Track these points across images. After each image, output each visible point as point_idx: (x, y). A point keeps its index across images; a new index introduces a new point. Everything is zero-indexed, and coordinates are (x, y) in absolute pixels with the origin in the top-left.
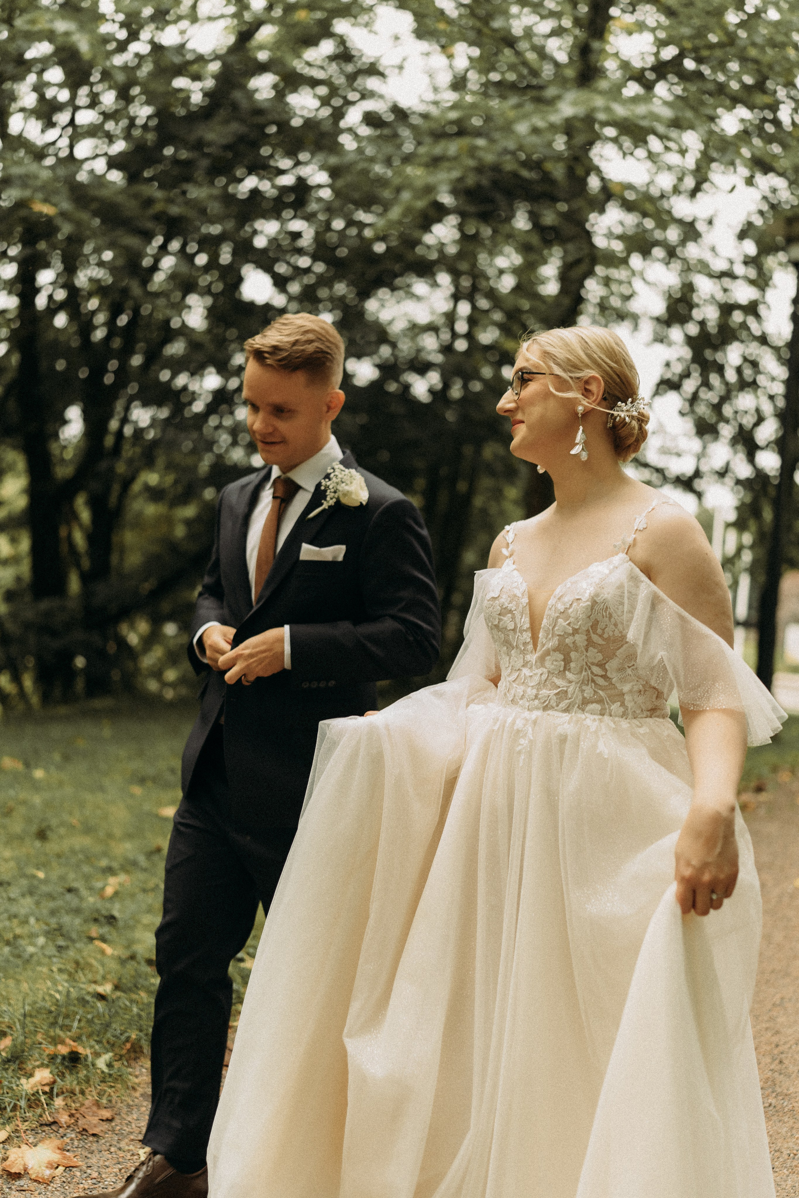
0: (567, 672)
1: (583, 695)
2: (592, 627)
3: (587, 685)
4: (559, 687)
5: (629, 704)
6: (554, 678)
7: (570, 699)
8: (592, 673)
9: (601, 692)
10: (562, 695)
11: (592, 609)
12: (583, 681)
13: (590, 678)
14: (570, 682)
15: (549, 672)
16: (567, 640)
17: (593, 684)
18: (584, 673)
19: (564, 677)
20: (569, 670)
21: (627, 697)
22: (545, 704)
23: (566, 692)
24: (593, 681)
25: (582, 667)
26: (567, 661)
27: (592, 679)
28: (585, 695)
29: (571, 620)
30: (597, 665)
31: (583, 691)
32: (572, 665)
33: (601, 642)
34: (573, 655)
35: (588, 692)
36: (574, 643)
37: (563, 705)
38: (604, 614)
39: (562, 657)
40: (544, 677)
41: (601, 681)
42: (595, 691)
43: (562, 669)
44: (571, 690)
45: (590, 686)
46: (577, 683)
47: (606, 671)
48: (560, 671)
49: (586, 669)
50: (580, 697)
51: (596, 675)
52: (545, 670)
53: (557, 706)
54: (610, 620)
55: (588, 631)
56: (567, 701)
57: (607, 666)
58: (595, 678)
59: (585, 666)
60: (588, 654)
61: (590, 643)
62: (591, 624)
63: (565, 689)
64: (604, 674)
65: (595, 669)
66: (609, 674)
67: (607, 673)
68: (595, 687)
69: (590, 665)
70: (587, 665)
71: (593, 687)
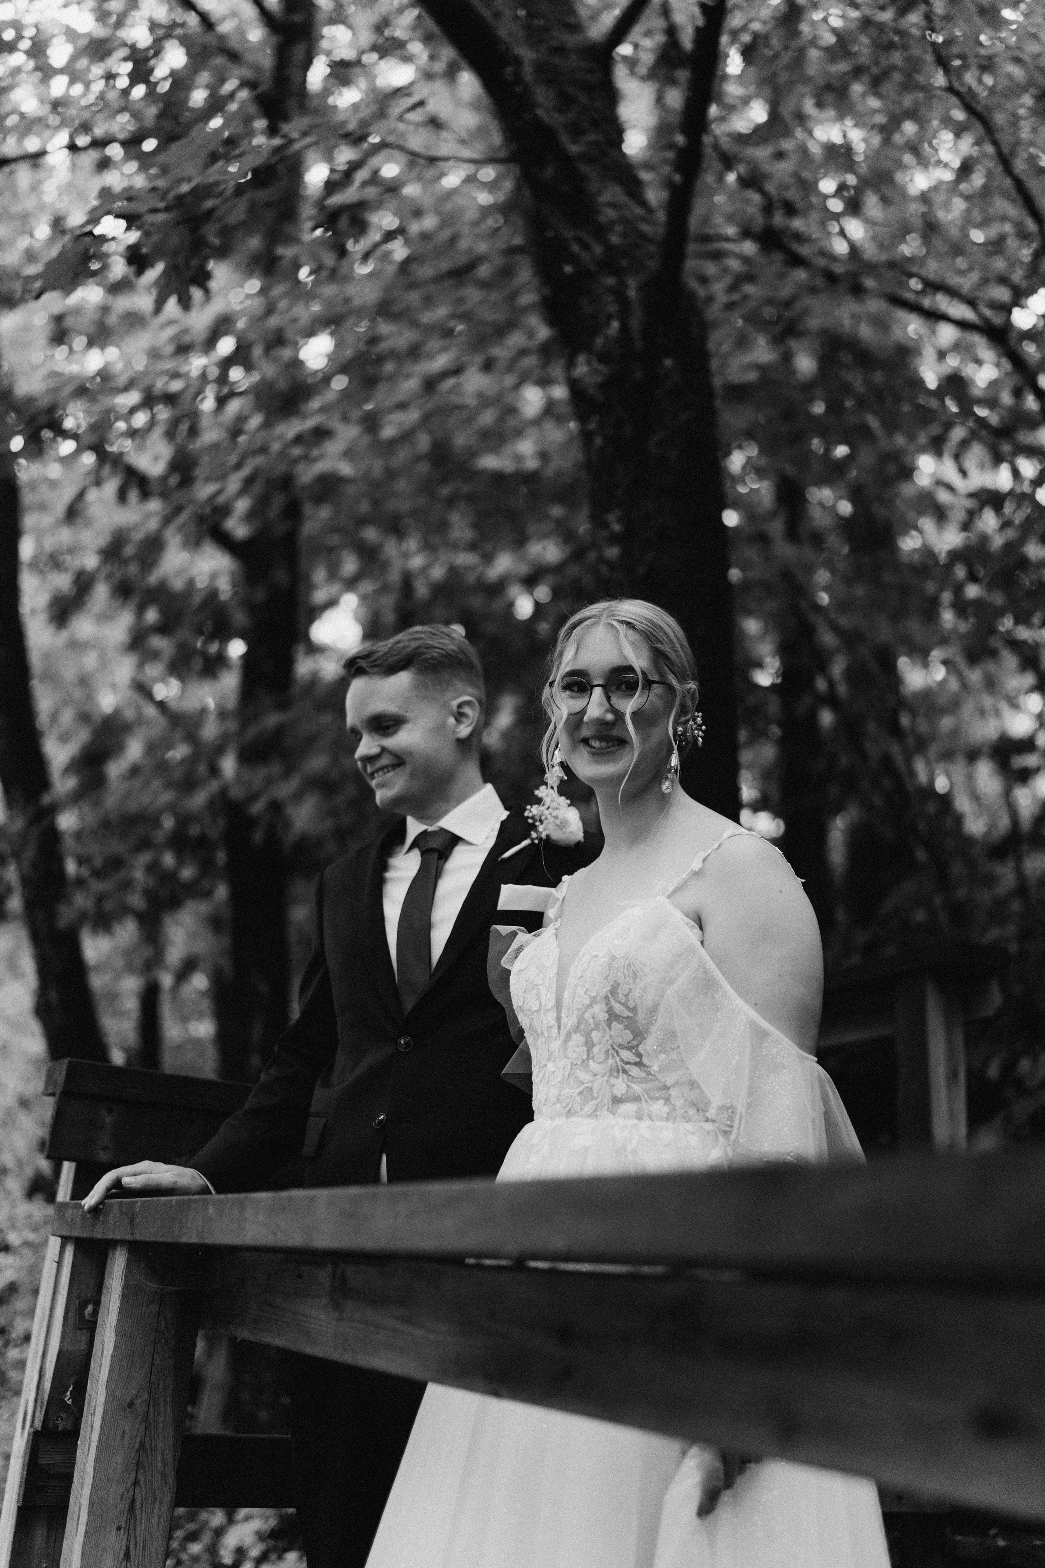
0: (591, 1062)
1: (612, 1092)
2: (611, 992)
3: (617, 1077)
4: (583, 1083)
5: (678, 1103)
6: (578, 1071)
7: (597, 1098)
8: (622, 1060)
9: (635, 1087)
10: (587, 1093)
11: (610, 968)
12: (611, 1070)
13: (620, 1068)
14: (595, 1074)
15: (572, 1063)
16: (586, 1016)
17: (624, 1076)
18: (611, 1061)
19: (587, 1069)
20: (593, 1058)
21: (673, 1092)
22: (568, 1109)
23: (591, 1089)
24: (624, 1070)
25: (607, 1051)
26: (589, 1045)
27: (623, 1067)
28: (616, 1093)
29: (588, 985)
30: (629, 1049)
31: (612, 1086)
32: (596, 1049)
33: (626, 1013)
34: (595, 1036)
35: (620, 1086)
36: (593, 1017)
37: (588, 1108)
38: (626, 972)
39: (583, 1040)
40: (567, 1071)
41: (634, 1071)
42: (628, 1086)
43: (584, 1057)
44: (596, 1087)
45: (620, 1078)
46: (603, 1076)
47: (640, 1055)
48: (582, 1061)
49: (613, 1055)
50: (610, 1095)
51: (627, 1063)
52: (568, 1061)
53: (582, 1109)
54: (634, 981)
55: (607, 998)
56: (595, 1102)
57: (640, 1049)
58: (627, 1067)
59: (611, 1051)
60: (613, 1033)
61: (612, 1016)
62: (609, 988)
63: (590, 1085)
64: (638, 1060)
65: (626, 1055)
66: (645, 1060)
67: (641, 1059)
68: (628, 1080)
69: (616, 1048)
70: (613, 1048)
71: (626, 1080)
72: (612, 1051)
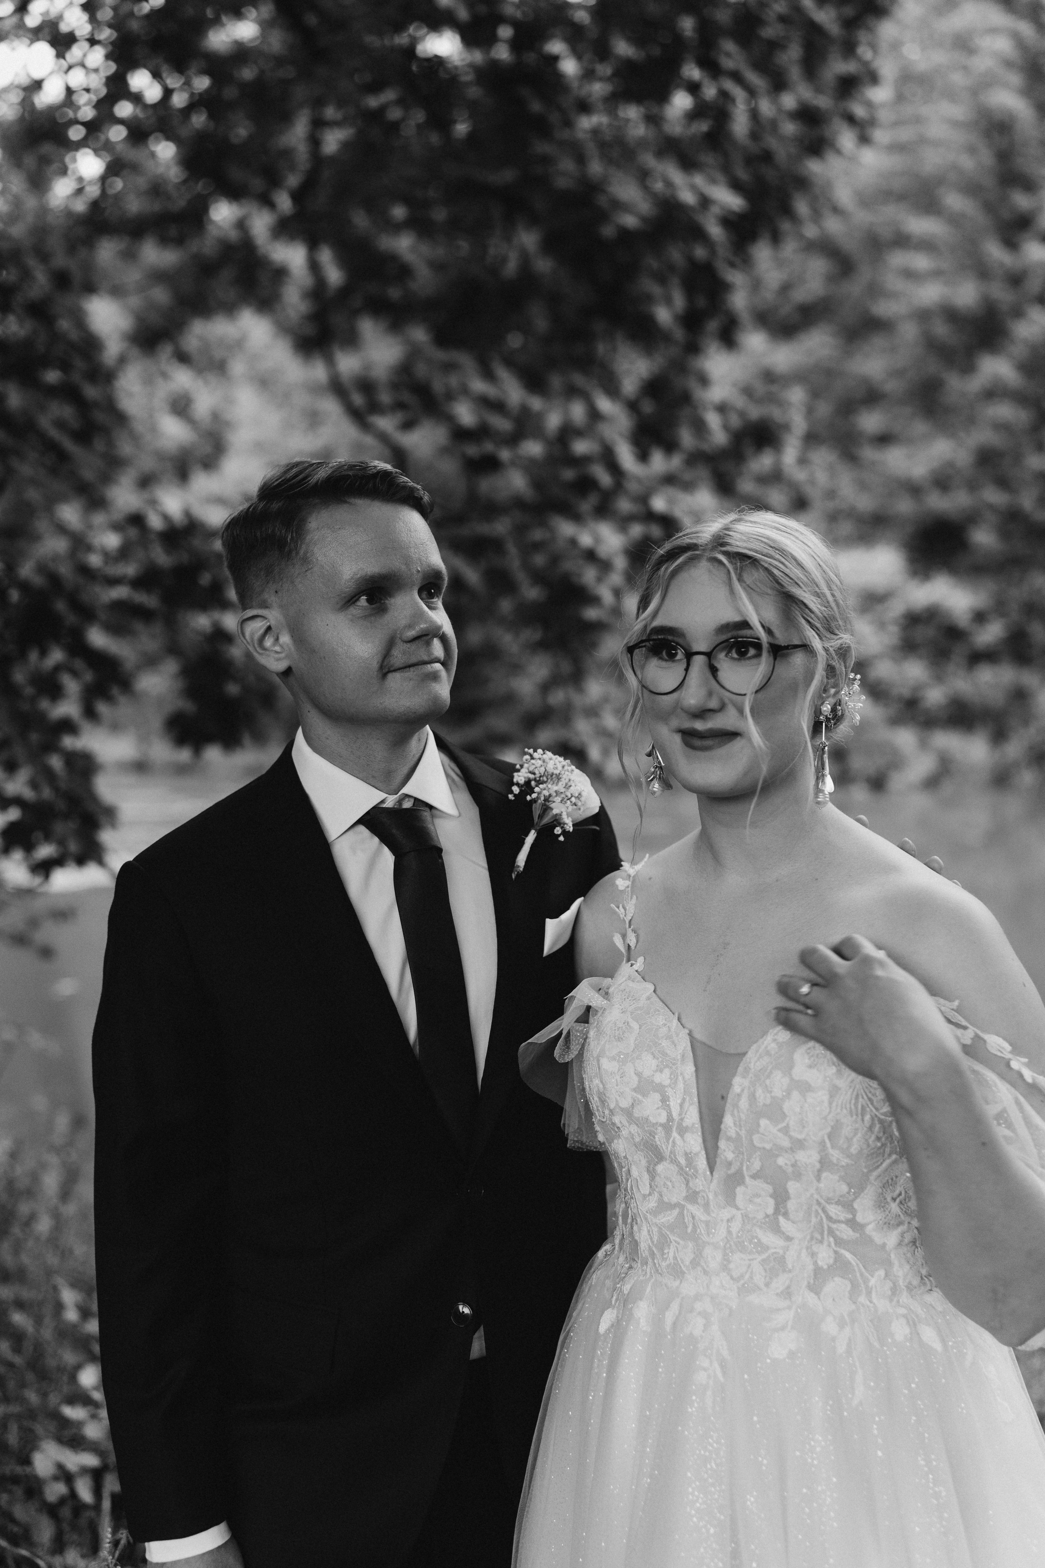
0: (781, 1219)
1: (815, 1263)
2: (830, 1136)
3: (821, 1242)
4: (769, 1249)
5: (901, 1272)
6: (758, 1230)
7: (790, 1271)
8: (829, 1218)
9: (846, 1254)
10: (776, 1263)
11: (830, 1103)
12: (813, 1235)
13: (827, 1229)
14: (789, 1239)
15: (745, 1217)
16: (781, 1161)
17: (832, 1239)
18: (813, 1220)
19: (776, 1229)
20: (786, 1215)
23: (783, 1257)
24: (831, 1232)
25: (810, 1208)
26: (781, 1198)
27: (829, 1228)
28: (820, 1263)
30: (838, 1203)
31: (813, 1255)
32: (791, 1205)
33: (845, 1161)
34: (792, 1187)
35: (824, 1255)
36: (793, 1166)
39: (769, 1189)
40: (736, 1226)
41: (846, 1233)
42: (836, 1252)
43: (770, 1210)
45: (826, 1243)
46: (802, 1240)
48: (767, 1216)
50: (811, 1267)
51: (836, 1222)
52: (738, 1214)
53: (767, 1285)
54: (863, 1120)
55: (822, 1143)
57: (856, 1205)
58: (834, 1226)
59: (815, 1207)
60: (821, 1185)
61: (825, 1164)
63: (780, 1252)
64: (850, 1216)
65: (834, 1210)
66: (860, 1218)
67: (854, 1216)
68: (836, 1244)
69: (822, 1201)
70: (819, 1203)
71: (833, 1244)
72: (817, 1207)
